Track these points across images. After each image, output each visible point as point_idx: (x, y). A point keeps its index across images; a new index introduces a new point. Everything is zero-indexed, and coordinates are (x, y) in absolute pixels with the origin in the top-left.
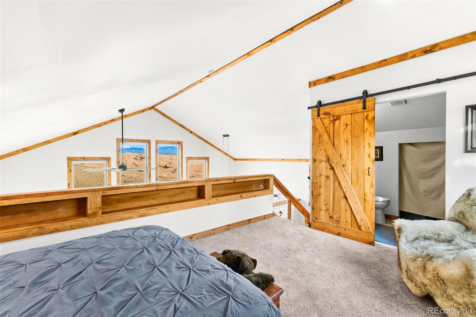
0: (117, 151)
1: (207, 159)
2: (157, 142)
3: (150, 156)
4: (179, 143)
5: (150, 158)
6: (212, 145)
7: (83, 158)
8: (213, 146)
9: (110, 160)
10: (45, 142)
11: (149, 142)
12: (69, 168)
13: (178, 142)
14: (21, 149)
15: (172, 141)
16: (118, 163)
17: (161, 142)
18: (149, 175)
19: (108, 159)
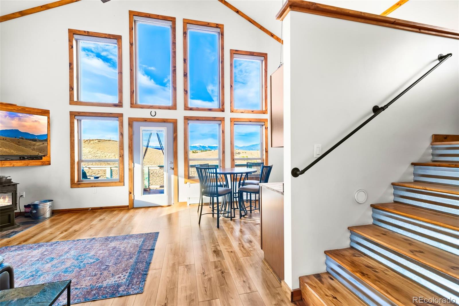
0: (130, 28)
1: (264, 56)
2: (186, 22)
3: (175, 40)
4: (217, 26)
5: (175, 43)
6: (272, 35)
7: (86, 32)
8: (274, 37)
9: (121, 39)
10: (43, 6)
11: (173, 20)
12: (71, 43)
13: (217, 24)
14: (17, 12)
15: (207, 22)
16: (131, 44)
17: (191, 22)
18: (174, 69)
19: (118, 38)
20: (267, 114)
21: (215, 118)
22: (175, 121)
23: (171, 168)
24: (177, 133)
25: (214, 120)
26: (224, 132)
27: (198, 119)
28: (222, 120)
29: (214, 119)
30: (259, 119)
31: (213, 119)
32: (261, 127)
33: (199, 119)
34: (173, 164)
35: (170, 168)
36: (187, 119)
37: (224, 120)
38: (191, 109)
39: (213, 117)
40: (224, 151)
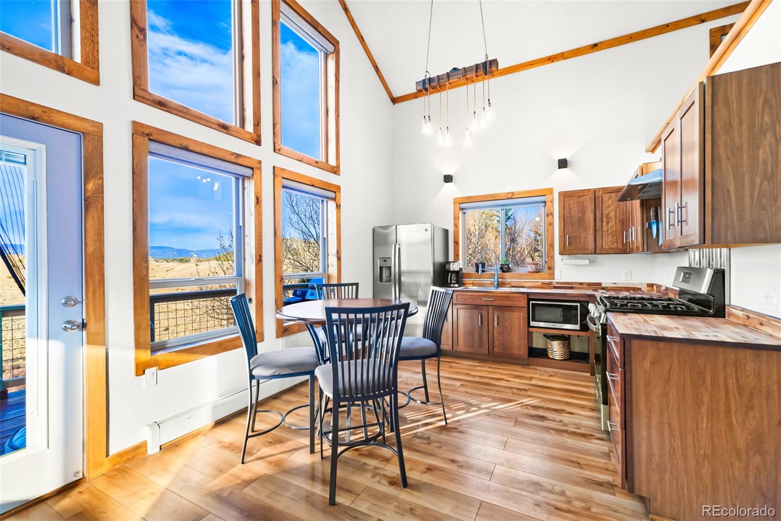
1: (335, 43)
20: (339, 175)
21: (238, 156)
22: (92, 129)
23: (68, 322)
24: (102, 178)
25: (234, 161)
26: (261, 201)
27: (185, 145)
28: (254, 167)
29: (236, 159)
30: (327, 183)
31: (232, 158)
32: (323, 201)
33: (191, 148)
34: (78, 306)
35: (64, 326)
36: (147, 135)
37: (260, 169)
38: (161, 104)
39: (233, 154)
40: (261, 256)
